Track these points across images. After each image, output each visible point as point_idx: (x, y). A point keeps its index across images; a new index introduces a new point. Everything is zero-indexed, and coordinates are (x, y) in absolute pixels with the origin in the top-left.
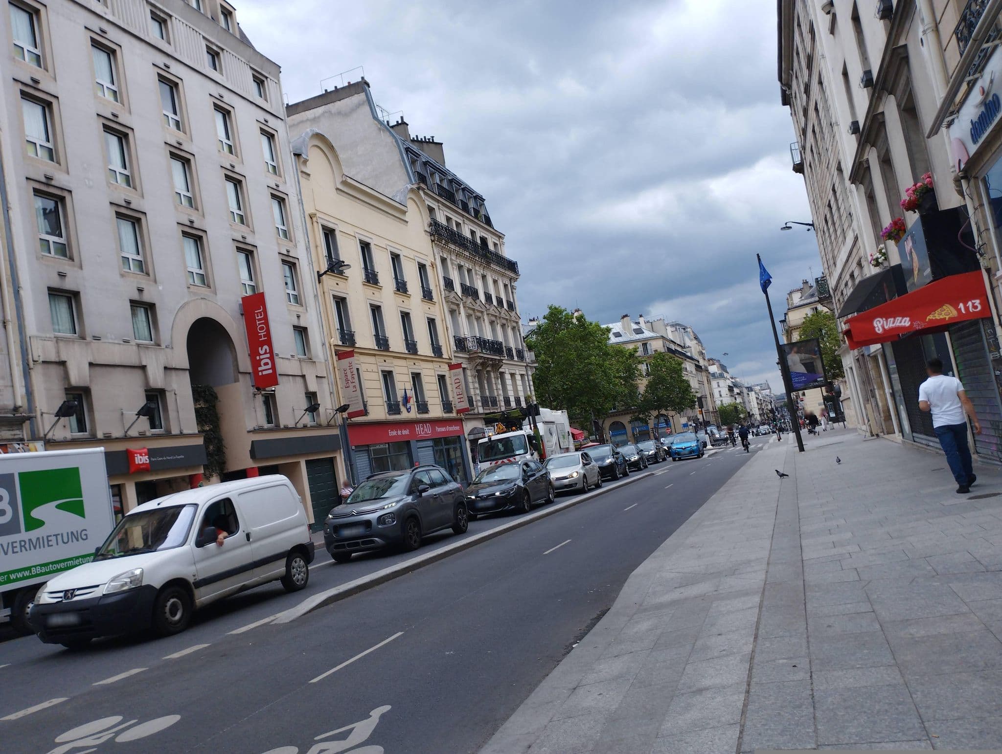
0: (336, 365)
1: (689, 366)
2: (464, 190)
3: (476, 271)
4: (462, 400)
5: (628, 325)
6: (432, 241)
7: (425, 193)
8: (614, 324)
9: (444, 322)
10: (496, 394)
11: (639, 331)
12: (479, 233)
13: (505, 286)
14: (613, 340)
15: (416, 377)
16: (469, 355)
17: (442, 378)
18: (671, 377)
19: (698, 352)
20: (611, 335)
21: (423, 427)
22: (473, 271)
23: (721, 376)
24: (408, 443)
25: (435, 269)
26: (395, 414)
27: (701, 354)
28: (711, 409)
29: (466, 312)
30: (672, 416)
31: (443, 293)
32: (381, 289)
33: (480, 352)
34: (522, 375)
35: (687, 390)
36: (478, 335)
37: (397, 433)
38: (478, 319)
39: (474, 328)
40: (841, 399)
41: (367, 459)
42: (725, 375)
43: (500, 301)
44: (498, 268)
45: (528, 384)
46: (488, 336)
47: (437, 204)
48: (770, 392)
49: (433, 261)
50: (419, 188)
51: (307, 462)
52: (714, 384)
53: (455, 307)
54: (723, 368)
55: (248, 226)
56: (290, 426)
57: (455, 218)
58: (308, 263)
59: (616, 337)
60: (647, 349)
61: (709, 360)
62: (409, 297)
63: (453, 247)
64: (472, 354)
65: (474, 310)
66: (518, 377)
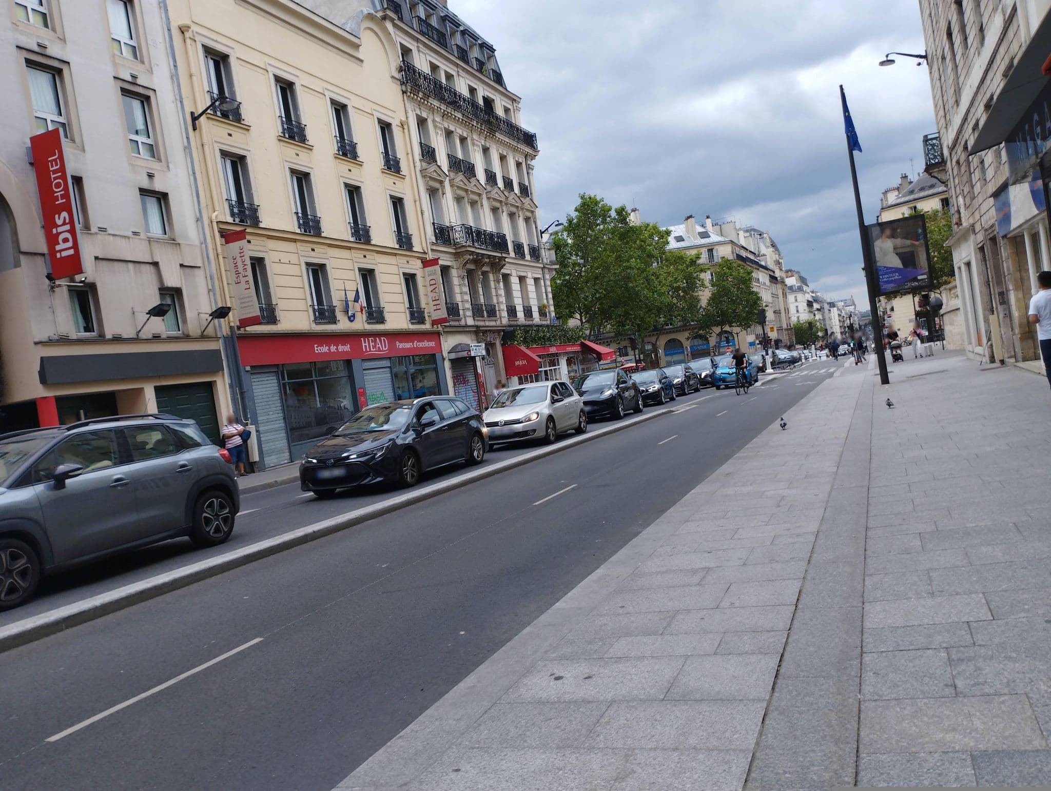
0: (219, 251)
1: (762, 277)
2: (464, 33)
3: (472, 139)
4: (438, 307)
5: (692, 226)
6: (404, 92)
7: (395, 25)
8: (676, 227)
9: (418, 203)
10: (495, 301)
11: (705, 235)
12: (482, 92)
13: (518, 165)
14: (673, 244)
15: (367, 275)
16: (455, 249)
17: (410, 279)
18: (738, 289)
19: (774, 261)
20: (671, 239)
21: (375, 341)
22: (469, 139)
23: (800, 289)
24: (348, 363)
25: (406, 131)
26: (329, 323)
27: (778, 263)
28: (785, 326)
29: (454, 193)
30: (737, 334)
31: (418, 164)
32: (311, 150)
33: (469, 246)
34: (536, 280)
35: (755, 303)
36: (471, 223)
37: (329, 349)
38: (473, 204)
39: (467, 216)
40: (942, 311)
41: (276, 384)
42: (805, 288)
43: (508, 184)
44: (507, 140)
45: (544, 291)
46: (488, 225)
47: (415, 44)
48: (855, 308)
49: (404, 119)
50: (384, 18)
51: (158, 389)
52: (791, 298)
53: (437, 185)
54: (803, 280)
55: (54, 30)
56: (125, 336)
57: (444, 66)
58: (173, 98)
59: (678, 241)
60: (713, 256)
61: (787, 272)
62: (360, 164)
63: (436, 103)
64: (459, 248)
65: (466, 191)
66: (530, 282)
